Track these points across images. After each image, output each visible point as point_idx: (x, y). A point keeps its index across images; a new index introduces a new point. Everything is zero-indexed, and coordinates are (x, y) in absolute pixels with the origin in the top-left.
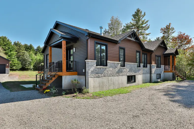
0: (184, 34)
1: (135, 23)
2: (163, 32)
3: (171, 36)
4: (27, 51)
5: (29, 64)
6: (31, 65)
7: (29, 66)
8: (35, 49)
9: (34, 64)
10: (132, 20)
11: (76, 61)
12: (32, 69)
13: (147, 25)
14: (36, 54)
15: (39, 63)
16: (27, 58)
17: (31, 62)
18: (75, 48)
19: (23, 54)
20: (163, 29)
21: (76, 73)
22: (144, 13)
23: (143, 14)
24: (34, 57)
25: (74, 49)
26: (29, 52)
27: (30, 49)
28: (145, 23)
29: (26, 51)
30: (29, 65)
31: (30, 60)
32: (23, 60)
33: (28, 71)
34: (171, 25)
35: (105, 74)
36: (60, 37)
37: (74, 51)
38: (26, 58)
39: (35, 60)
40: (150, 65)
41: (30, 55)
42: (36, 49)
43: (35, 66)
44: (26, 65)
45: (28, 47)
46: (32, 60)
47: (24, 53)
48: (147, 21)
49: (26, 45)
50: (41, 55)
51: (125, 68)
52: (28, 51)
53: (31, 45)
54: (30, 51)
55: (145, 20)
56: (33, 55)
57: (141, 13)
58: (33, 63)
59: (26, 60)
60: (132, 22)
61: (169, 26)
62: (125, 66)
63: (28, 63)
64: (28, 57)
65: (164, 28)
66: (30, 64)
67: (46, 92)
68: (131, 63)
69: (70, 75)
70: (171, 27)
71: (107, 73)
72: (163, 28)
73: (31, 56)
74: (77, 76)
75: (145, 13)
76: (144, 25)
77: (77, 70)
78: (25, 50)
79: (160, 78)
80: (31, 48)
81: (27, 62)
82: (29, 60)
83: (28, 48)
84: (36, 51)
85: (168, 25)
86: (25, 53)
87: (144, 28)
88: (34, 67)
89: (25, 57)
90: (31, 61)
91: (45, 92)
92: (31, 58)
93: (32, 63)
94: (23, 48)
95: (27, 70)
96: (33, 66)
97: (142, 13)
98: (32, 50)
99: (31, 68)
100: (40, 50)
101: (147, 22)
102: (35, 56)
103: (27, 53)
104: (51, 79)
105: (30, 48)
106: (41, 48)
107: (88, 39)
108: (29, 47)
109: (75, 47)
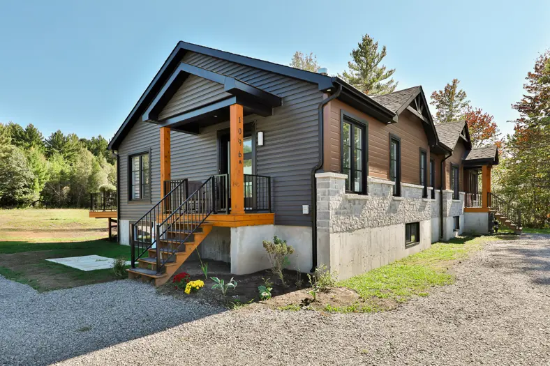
0: (479, 112)
1: (356, 75)
2: (438, 104)
3: (458, 114)
4: (18, 145)
5: (25, 186)
6: (33, 189)
7: (25, 193)
8: (44, 140)
9: (43, 185)
10: (351, 66)
11: (269, 178)
12: (38, 203)
13: (392, 81)
14: (48, 155)
15: (60, 182)
16: (19, 169)
17: (32, 180)
18: (264, 132)
19: (6, 153)
20: (437, 95)
21: (270, 216)
22: (382, 50)
23: (379, 51)
24: (44, 166)
25: (260, 135)
26: (26, 148)
27: (26, 141)
28: (386, 77)
29: (14, 147)
30: (25, 189)
31: (30, 175)
32: (5, 174)
33: (22, 208)
34: (457, 85)
35: (363, 220)
36: (228, 91)
37: (260, 142)
38: (15, 168)
39: (47, 174)
40: (439, 191)
41: (29, 159)
42: (48, 139)
43: (47, 194)
44: (18, 191)
45: (20, 133)
46: (36, 173)
47: (10, 152)
48: (391, 72)
49: (13, 127)
50: (65, 158)
51: (400, 201)
52: (22, 144)
53: (31, 126)
54: (30, 146)
55: (385, 68)
56: (41, 158)
57: (376, 48)
58: (40, 183)
59: (17, 174)
60: (349, 73)
61: (453, 87)
62: (402, 193)
63: (22, 184)
64: (21, 165)
65: (441, 92)
66: (29, 187)
67: (193, 289)
68: (413, 185)
69: (254, 225)
70: (457, 91)
71: (368, 215)
72: (438, 93)
73: (33, 161)
74: (272, 226)
75: (384, 49)
76: (383, 82)
77: (272, 207)
78: (13, 143)
79: (458, 228)
80: (31, 137)
81: (19, 180)
82: (25, 174)
83: (23, 138)
84: (49, 148)
85: (451, 84)
86: (14, 152)
87: (383, 88)
88: (42, 197)
89: (14, 166)
90: (33, 177)
91: (188, 291)
92: (34, 167)
93: (37, 185)
94: (5, 136)
95: (20, 204)
96: (42, 193)
97: (378, 49)
98: (34, 143)
99: (34, 200)
100: (61, 143)
101: (389, 75)
102: (48, 163)
103: (18, 153)
104: (192, 239)
105: (28, 137)
106: (64, 138)
107: (326, 103)
108: (26, 133)
109: (263, 130)
